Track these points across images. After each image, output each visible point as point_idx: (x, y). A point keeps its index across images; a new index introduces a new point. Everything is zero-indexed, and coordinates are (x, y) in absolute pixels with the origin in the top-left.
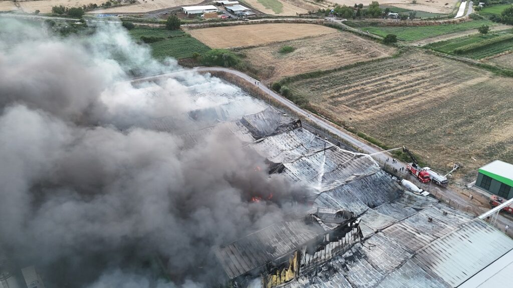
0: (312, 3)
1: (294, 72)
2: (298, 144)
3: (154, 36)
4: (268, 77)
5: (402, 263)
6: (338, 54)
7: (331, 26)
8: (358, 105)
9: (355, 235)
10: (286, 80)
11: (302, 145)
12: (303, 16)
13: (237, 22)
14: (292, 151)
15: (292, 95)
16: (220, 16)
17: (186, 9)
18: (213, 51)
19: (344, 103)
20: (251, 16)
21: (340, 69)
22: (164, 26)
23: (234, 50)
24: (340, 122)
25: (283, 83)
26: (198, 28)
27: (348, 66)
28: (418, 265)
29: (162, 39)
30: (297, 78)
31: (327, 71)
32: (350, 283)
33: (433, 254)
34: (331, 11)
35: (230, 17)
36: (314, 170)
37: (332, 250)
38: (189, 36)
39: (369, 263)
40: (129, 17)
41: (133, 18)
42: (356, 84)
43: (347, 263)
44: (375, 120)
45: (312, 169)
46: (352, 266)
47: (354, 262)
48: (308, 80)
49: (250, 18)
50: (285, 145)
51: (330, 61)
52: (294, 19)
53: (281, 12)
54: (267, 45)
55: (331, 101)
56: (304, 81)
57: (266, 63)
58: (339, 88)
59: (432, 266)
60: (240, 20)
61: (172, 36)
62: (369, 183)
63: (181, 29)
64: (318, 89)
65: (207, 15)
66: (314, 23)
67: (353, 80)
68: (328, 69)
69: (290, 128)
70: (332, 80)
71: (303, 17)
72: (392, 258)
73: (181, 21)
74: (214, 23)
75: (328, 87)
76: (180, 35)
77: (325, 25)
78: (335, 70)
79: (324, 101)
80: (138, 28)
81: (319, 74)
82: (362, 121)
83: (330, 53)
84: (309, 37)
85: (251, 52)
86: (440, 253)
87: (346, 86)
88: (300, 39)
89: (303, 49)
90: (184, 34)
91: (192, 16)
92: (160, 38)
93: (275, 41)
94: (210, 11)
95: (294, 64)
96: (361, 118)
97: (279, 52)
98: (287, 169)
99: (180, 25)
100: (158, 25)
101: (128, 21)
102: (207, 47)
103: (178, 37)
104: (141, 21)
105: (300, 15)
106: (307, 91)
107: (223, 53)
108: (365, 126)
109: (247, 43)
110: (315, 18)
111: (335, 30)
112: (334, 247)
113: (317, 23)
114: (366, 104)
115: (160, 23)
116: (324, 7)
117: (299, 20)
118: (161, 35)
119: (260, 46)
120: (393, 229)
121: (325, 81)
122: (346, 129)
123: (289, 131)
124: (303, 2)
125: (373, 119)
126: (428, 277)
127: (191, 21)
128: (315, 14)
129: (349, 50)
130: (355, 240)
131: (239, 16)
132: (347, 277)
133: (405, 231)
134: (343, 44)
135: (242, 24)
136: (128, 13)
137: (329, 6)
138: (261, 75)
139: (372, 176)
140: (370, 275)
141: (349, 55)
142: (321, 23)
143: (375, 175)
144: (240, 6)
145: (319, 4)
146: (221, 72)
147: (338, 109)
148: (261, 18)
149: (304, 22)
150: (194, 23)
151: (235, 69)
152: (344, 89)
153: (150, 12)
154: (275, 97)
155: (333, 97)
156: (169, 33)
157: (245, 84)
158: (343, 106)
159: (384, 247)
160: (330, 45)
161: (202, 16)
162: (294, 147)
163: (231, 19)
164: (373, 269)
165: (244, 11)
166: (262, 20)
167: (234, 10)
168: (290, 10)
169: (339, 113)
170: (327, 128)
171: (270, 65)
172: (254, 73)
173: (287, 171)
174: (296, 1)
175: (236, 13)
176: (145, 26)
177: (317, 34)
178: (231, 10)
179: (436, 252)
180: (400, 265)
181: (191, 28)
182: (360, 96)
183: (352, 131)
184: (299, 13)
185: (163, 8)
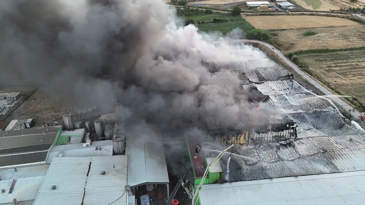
0: (347, 3)
1: (308, 48)
2: (286, 88)
3: (222, 18)
4: (287, 49)
5: (315, 154)
6: (350, 40)
7: (354, 20)
8: (347, 74)
9: (291, 134)
10: (298, 52)
11: (288, 89)
12: (335, 11)
13: (281, 13)
14: (280, 91)
15: (299, 61)
16: (270, 9)
17: (248, 3)
18: (255, 30)
19: (336, 72)
20: (292, 10)
21: (345, 50)
22: (230, 13)
23: (271, 30)
24: (326, 82)
25: (296, 53)
26: (252, 15)
27: (353, 48)
28: (325, 157)
29: (227, 20)
30: (307, 52)
31: (334, 50)
32: (278, 155)
33: (339, 154)
34: (360, 9)
35: (277, 10)
36: (288, 102)
37: (273, 137)
38: (244, 20)
39: (294, 149)
40: (211, 7)
41: (213, 7)
42: (353, 61)
43: (281, 147)
44: (355, 85)
45: (287, 102)
46: (283, 149)
47: (286, 147)
48: (316, 54)
49: (291, 11)
50: (277, 88)
51: (340, 44)
52: (326, 14)
53: (318, 8)
54: (296, 30)
55: (327, 69)
56: (313, 54)
57: (290, 40)
58: (338, 62)
59: (334, 159)
60: (284, 12)
61: (233, 19)
62: (322, 116)
63: (240, 16)
64: (321, 60)
65: (261, 8)
66: (341, 17)
67: (353, 58)
68: (335, 49)
69: (285, 78)
70: (335, 56)
71: (334, 13)
72: (310, 151)
73: (242, 11)
74: (264, 12)
75: (329, 60)
76: (238, 19)
77: (351, 19)
78: (341, 50)
79: (321, 68)
80: (214, 14)
81: (327, 51)
82: (344, 84)
83: (344, 38)
84: (332, 27)
85: (283, 33)
86: (344, 155)
87: (344, 61)
88: (324, 27)
89: (323, 34)
90: (241, 18)
91: (251, 8)
92: (225, 20)
93: (303, 27)
94: (264, 5)
95: (311, 43)
96: (344, 82)
97: (303, 35)
98: (271, 99)
99: (240, 13)
100: (227, 12)
101: (210, 9)
102: (253, 27)
103: (237, 20)
104: (218, 10)
105: (332, 11)
106: (311, 61)
107: (261, 32)
108: (345, 87)
109: (282, 27)
110: (344, 14)
111: (356, 23)
112: (274, 135)
113: (343, 17)
114: (354, 74)
115: (229, 11)
116: (356, 6)
117: (330, 14)
118: (227, 18)
119: (291, 29)
120: (321, 139)
121: (329, 56)
122: (329, 87)
123: (284, 80)
124: (340, 2)
125: (354, 84)
126: (327, 164)
127: (249, 11)
128: (345, 11)
129: (361, 38)
130: (290, 136)
131: (284, 10)
132: (277, 152)
133: (329, 141)
134: (358, 34)
135: (284, 15)
136: (211, 4)
137: (360, 6)
138: (283, 48)
139: (326, 112)
140: (293, 155)
141: (359, 41)
142: (347, 18)
143: (328, 112)
144: (288, 2)
145: (352, 4)
146: (257, 43)
147: (329, 75)
148: (300, 11)
149: (333, 16)
150: (251, 12)
151: (267, 42)
152: (342, 63)
153: (225, 4)
154: (286, 61)
155: (330, 67)
156: (232, 17)
157: (269, 51)
158: (334, 73)
159: (308, 145)
160: (347, 33)
161: (257, 8)
162: (283, 90)
163: (277, 11)
164: (295, 153)
165: (289, 6)
166: (301, 13)
167: (281, 5)
168: (326, 7)
169: (328, 77)
170: (314, 84)
171: (292, 42)
172: (278, 46)
173: (270, 100)
174: (334, 1)
175: (282, 7)
176: (219, 12)
177: (339, 25)
178: (280, 5)
179: (342, 154)
180: (313, 154)
181: (247, 15)
182: (352, 69)
183: (332, 89)
184: (332, 9)
185: (234, 2)
